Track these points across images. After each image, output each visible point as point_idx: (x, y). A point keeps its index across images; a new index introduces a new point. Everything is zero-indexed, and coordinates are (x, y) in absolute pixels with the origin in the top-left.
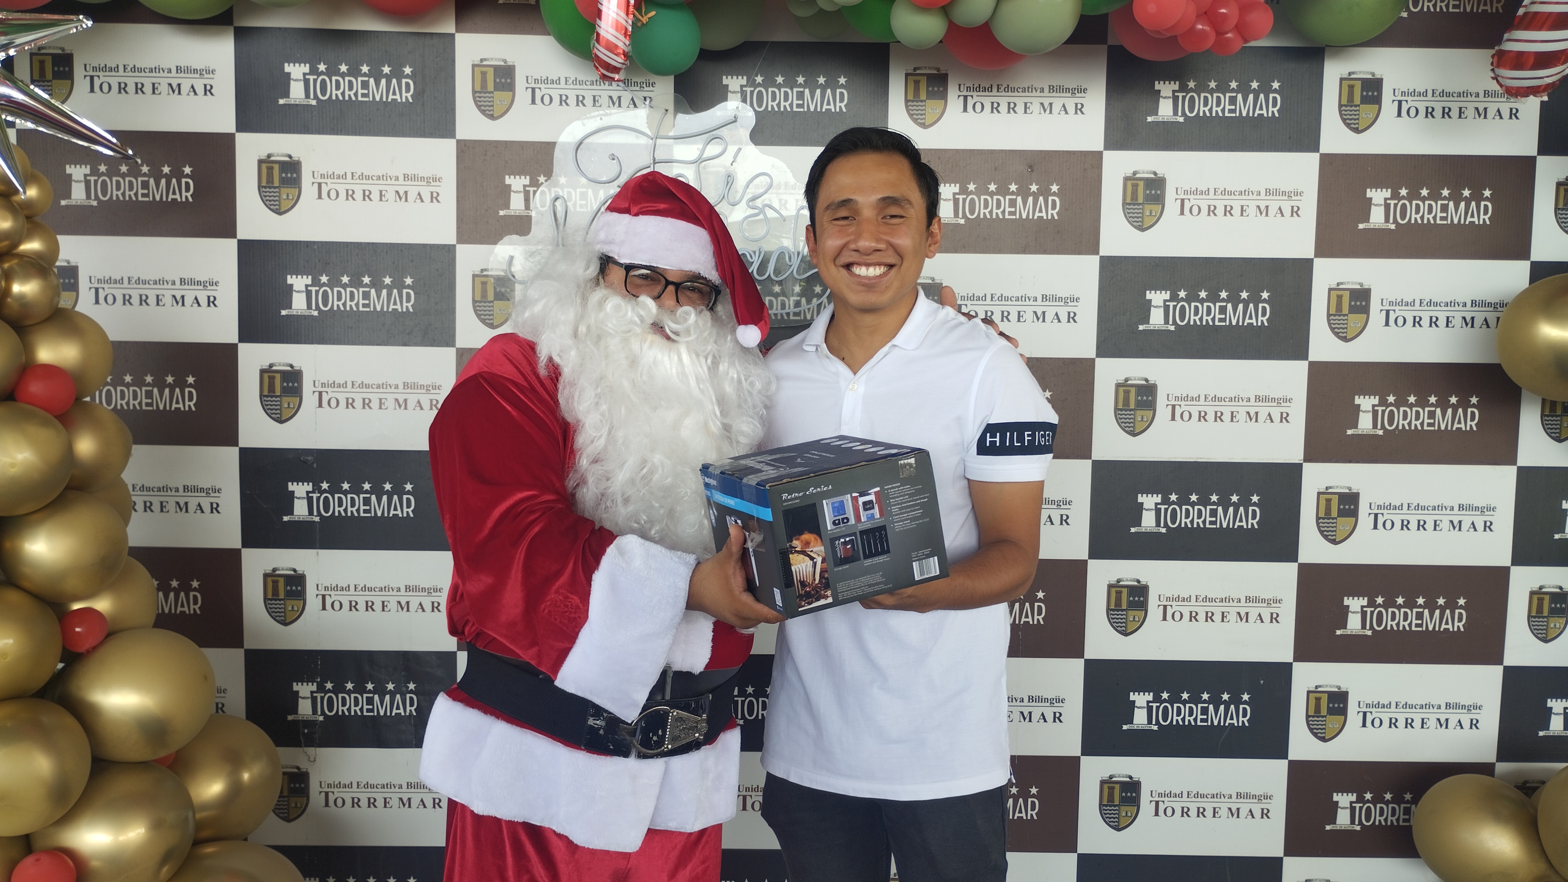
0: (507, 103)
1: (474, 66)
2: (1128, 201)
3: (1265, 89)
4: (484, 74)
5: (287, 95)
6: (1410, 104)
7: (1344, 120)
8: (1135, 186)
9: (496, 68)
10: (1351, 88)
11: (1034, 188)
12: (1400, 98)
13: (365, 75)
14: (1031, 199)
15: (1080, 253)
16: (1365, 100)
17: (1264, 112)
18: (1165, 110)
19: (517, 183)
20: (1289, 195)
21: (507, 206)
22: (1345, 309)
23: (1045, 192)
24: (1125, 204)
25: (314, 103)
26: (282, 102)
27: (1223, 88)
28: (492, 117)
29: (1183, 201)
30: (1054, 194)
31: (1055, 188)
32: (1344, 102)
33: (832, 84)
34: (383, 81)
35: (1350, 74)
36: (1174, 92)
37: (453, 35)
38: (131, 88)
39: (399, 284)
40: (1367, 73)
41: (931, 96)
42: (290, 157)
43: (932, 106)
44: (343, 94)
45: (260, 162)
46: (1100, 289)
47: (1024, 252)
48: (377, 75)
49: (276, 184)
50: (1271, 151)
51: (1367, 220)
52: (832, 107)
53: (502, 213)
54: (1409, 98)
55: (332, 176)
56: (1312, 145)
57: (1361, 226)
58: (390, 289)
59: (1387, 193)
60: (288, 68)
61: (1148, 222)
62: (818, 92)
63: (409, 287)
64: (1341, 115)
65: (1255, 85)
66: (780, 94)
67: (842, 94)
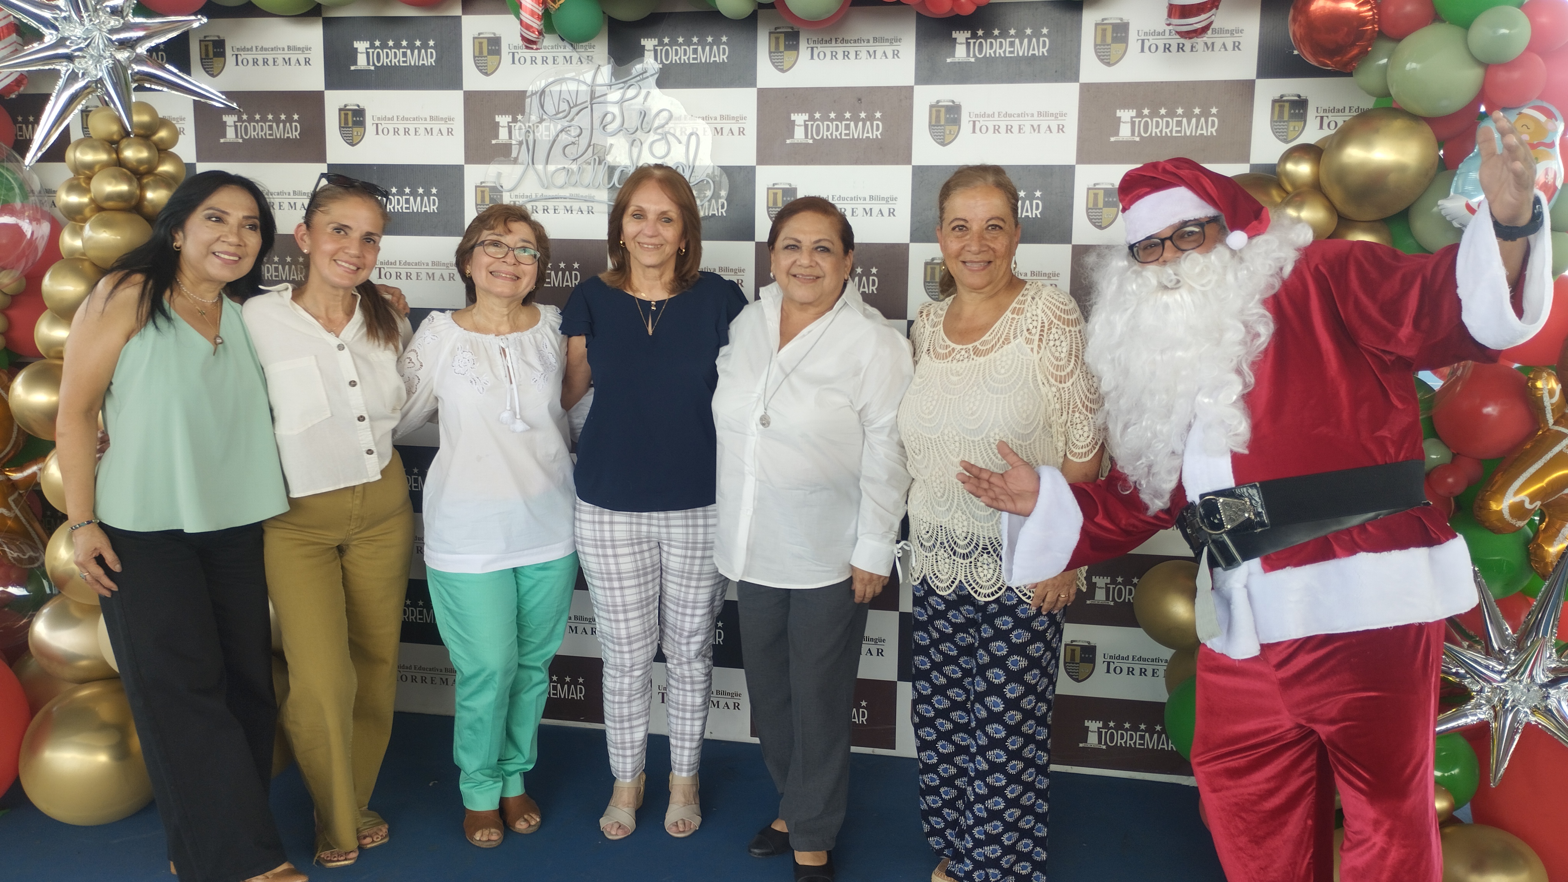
0: (496, 64)
1: (474, 38)
2: (933, 123)
3: (1037, 34)
4: (481, 43)
5: (355, 63)
6: (1152, 42)
7: (1099, 57)
8: (938, 112)
9: (489, 39)
10: (1104, 30)
11: (863, 115)
12: (1143, 37)
13: (404, 48)
14: (860, 124)
15: (897, 164)
16: (1115, 40)
17: (1036, 52)
18: (960, 52)
19: (503, 120)
20: (1056, 116)
21: (497, 137)
22: (1101, 204)
23: (871, 118)
24: (930, 125)
25: (372, 68)
26: (352, 68)
27: (1004, 34)
28: (486, 74)
29: (974, 122)
30: (878, 119)
31: (878, 115)
32: (1099, 42)
33: (717, 42)
34: (416, 51)
35: (1103, 20)
36: (967, 39)
37: (460, 17)
38: (260, 62)
39: (428, 193)
40: (1117, 18)
41: (788, 48)
42: (358, 106)
43: (789, 55)
44: (391, 61)
45: (340, 110)
46: (913, 191)
47: (856, 162)
48: (411, 47)
49: (350, 125)
50: (1041, 82)
51: (1117, 133)
52: (717, 59)
53: (494, 142)
54: (1151, 38)
55: (385, 119)
56: (1075, 77)
57: (1112, 139)
58: (422, 196)
59: (1133, 113)
60: (356, 44)
61: (948, 138)
62: (708, 48)
63: (434, 195)
64: (1096, 52)
65: (1029, 31)
66: (681, 51)
67: (724, 49)
